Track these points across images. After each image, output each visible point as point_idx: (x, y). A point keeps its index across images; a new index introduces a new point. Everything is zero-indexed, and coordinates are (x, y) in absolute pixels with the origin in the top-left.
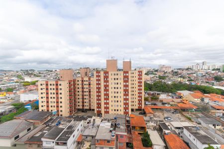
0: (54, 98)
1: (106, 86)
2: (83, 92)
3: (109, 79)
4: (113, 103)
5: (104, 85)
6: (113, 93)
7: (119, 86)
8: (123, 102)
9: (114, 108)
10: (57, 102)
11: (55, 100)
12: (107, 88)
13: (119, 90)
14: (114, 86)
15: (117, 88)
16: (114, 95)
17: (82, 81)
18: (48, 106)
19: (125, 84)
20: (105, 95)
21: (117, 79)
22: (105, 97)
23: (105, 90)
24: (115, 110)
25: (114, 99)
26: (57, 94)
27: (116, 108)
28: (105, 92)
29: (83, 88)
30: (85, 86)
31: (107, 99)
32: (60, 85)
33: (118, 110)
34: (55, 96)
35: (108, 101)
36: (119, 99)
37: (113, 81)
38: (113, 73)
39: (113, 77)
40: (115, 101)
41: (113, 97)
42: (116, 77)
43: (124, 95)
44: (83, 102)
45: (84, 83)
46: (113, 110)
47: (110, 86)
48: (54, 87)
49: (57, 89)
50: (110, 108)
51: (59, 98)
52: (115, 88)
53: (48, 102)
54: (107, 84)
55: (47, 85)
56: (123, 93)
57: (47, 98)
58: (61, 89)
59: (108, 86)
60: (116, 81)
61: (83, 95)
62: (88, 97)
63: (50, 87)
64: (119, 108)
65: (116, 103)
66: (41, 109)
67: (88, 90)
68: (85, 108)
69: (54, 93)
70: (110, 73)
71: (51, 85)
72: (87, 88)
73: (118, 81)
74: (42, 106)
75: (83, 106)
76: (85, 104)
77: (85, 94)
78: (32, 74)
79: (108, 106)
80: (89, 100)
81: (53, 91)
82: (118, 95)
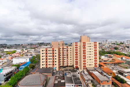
0: (51, 59)
1: (84, 51)
2: (63, 55)
3: (86, 47)
4: (88, 61)
5: (83, 50)
6: (88, 54)
7: (91, 50)
8: (94, 60)
9: (89, 64)
10: (53, 62)
11: (52, 60)
12: (85, 52)
13: (91, 53)
14: (88, 50)
15: (91, 52)
16: (89, 56)
17: (63, 49)
18: (47, 65)
19: (95, 49)
20: (83, 56)
21: (91, 46)
22: (84, 57)
23: (83, 53)
24: (89, 65)
25: (89, 58)
26: (53, 56)
27: (90, 64)
28: (84, 55)
29: (63, 53)
30: (64, 52)
31: (84, 58)
32: (55, 51)
33: (91, 65)
34: (52, 58)
35: (85, 60)
36: (91, 58)
37: (88, 48)
38: (88, 43)
39: (88, 45)
40: (89, 60)
41: (88, 57)
42: (90, 45)
43: (95, 56)
44: (63, 62)
45: (64, 50)
46: (88, 65)
47: (87, 51)
48: (52, 52)
49: (53, 53)
50: (87, 64)
51: (55, 59)
52: (89, 52)
53: (46, 62)
54: (85, 49)
55: (46, 51)
56: (94, 54)
57: (47, 59)
58: (56, 53)
59: (85, 51)
60: (90, 48)
61: (63, 58)
62: (66, 58)
63: (48, 52)
64: (92, 64)
65: (90, 61)
66: (41, 67)
67: (66, 54)
68: (64, 65)
69: (51, 56)
70: (86, 43)
71: (49, 51)
72: (66, 53)
73: (91, 48)
74: (43, 65)
75: (63, 64)
76: (64, 63)
77: (64, 56)
78: (6, 47)
79: (85, 62)
80: (67, 60)
81: (50, 55)
82: (91, 56)
